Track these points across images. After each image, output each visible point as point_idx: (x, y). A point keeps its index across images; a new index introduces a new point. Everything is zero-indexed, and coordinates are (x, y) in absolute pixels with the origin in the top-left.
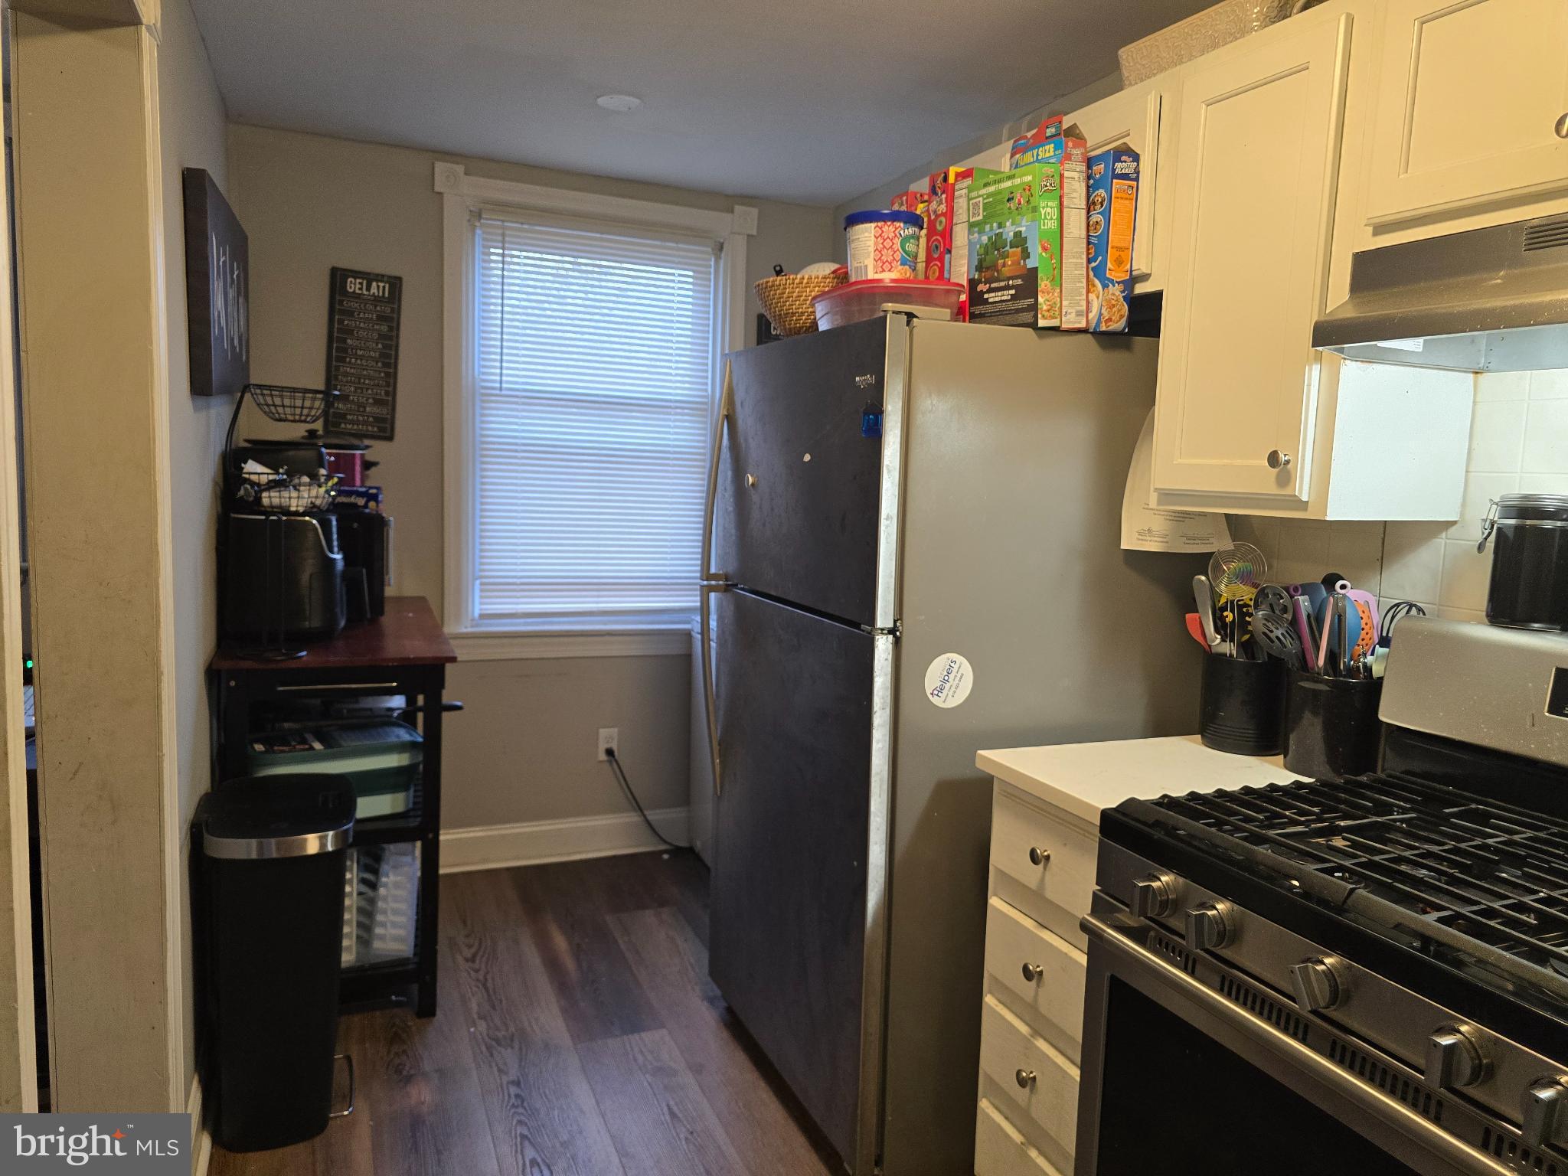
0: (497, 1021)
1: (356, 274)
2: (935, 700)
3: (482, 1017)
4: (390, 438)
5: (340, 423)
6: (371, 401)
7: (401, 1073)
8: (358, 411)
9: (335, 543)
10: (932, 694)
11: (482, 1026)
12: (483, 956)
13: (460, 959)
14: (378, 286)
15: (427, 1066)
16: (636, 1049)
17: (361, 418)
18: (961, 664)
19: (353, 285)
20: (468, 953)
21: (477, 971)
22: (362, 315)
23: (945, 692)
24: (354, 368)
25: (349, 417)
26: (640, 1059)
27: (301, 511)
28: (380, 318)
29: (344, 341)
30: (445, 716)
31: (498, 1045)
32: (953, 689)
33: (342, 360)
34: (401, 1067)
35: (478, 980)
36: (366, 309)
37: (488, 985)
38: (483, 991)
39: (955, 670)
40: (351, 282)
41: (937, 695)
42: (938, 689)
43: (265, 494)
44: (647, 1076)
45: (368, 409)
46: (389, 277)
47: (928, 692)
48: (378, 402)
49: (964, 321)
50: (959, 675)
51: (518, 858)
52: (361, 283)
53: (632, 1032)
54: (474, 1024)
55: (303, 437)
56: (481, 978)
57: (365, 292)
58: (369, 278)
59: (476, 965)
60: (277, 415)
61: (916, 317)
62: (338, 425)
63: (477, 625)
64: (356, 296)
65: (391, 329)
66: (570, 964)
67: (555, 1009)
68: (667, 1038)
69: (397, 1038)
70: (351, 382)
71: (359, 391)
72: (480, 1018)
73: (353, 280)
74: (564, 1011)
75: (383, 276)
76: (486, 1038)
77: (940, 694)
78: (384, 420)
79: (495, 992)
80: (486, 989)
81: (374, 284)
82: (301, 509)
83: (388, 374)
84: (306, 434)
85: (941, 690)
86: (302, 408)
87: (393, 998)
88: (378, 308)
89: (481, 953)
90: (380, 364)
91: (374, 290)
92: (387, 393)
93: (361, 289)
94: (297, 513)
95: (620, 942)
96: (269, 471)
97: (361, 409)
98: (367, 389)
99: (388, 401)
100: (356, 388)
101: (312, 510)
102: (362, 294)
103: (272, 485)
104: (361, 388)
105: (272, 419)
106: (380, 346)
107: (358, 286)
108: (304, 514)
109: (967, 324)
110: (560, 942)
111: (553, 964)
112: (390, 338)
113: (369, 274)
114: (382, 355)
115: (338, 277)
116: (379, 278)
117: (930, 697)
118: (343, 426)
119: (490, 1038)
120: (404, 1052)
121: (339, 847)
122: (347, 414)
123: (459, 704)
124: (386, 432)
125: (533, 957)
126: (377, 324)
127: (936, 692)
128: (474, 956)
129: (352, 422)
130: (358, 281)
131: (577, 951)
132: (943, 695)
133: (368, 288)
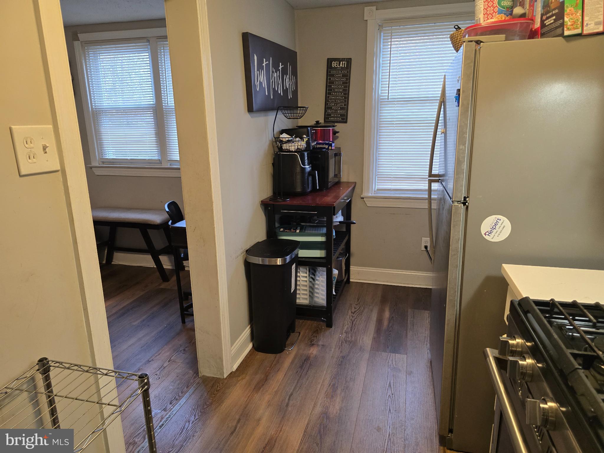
0: (350, 335)
1: (335, 60)
2: (487, 237)
3: (346, 332)
4: (346, 122)
5: (329, 117)
6: (339, 108)
7: (312, 342)
8: (335, 113)
9: (306, 161)
10: (485, 234)
11: (344, 335)
12: (357, 313)
13: (350, 311)
14: (343, 63)
15: (320, 343)
16: (391, 359)
17: (336, 115)
18: (504, 221)
19: (334, 64)
20: (353, 310)
21: (353, 317)
22: (337, 76)
23: (493, 234)
24: (334, 96)
25: (332, 115)
26: (390, 362)
27: (294, 151)
28: (343, 76)
29: (331, 86)
30: (352, 225)
31: (345, 343)
32: (498, 233)
33: (330, 94)
34: (313, 341)
35: (352, 320)
36: (338, 73)
37: (354, 322)
38: (351, 324)
39: (499, 224)
40: (333, 63)
41: (488, 235)
42: (489, 232)
43: (285, 145)
44: (389, 369)
45: (338, 112)
46: (347, 59)
47: (483, 233)
48: (342, 109)
49: (538, 38)
50: (502, 226)
51: (387, 282)
52: (337, 63)
53: (393, 353)
54: (342, 334)
55: (315, 124)
56: (353, 320)
57: (338, 66)
58: (339, 60)
59: (354, 315)
60: (289, 117)
61: (482, 42)
62: (328, 118)
63: (377, 193)
64: (335, 68)
65: (347, 79)
66: (385, 323)
67: (371, 337)
68: (405, 359)
69: (317, 332)
70: (333, 102)
71: (335, 105)
72: (345, 332)
73: (334, 62)
74: (374, 338)
75: (344, 59)
76: (343, 339)
77: (490, 235)
78: (344, 115)
79: (354, 326)
80: (352, 323)
81: (341, 62)
82: (294, 150)
83: (345, 98)
84: (316, 123)
85: (491, 233)
86: (299, 113)
87: (322, 318)
88: (343, 72)
89: (357, 311)
90: (343, 94)
91: (341, 65)
92: (345, 105)
93: (337, 65)
94: (292, 152)
95: (409, 320)
96: (290, 137)
97: (336, 112)
98: (338, 104)
99: (346, 108)
100: (334, 104)
101: (298, 151)
102: (337, 67)
103: (289, 141)
104: (336, 104)
105: (287, 118)
106: (343, 87)
107: (336, 64)
108: (295, 152)
109: (540, 39)
110: (387, 314)
111: (380, 321)
112: (346, 83)
113: (339, 59)
114: (344, 90)
115: (330, 61)
116: (343, 60)
117: (484, 235)
118: (330, 119)
119: (344, 340)
120: (316, 336)
121: (283, 264)
122: (331, 114)
123: (355, 222)
124: (344, 120)
125: (374, 317)
126: (342, 78)
127: (487, 233)
128: (355, 312)
129: (333, 117)
130: (336, 62)
131: (391, 319)
132: (492, 235)
133: (339, 65)
